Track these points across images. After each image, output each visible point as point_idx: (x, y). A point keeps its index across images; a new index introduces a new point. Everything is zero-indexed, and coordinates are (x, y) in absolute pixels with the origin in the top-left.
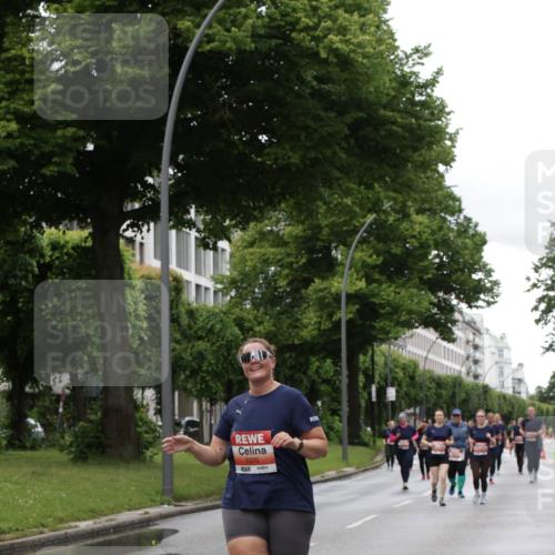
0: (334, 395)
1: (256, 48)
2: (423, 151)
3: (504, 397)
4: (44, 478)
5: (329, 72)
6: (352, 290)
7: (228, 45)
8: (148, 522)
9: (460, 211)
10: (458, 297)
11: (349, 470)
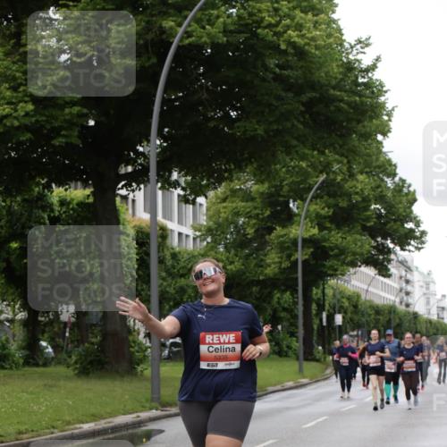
0: (292, 321)
1: (227, 41)
2: (366, 123)
3: (430, 322)
4: (54, 389)
5: (287, 61)
6: (307, 235)
7: (203, 40)
8: (140, 423)
9: (395, 175)
10: (393, 242)
11: (305, 381)
